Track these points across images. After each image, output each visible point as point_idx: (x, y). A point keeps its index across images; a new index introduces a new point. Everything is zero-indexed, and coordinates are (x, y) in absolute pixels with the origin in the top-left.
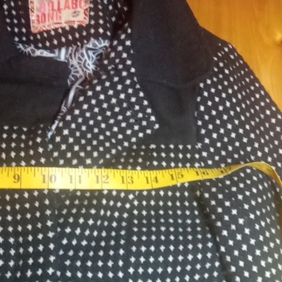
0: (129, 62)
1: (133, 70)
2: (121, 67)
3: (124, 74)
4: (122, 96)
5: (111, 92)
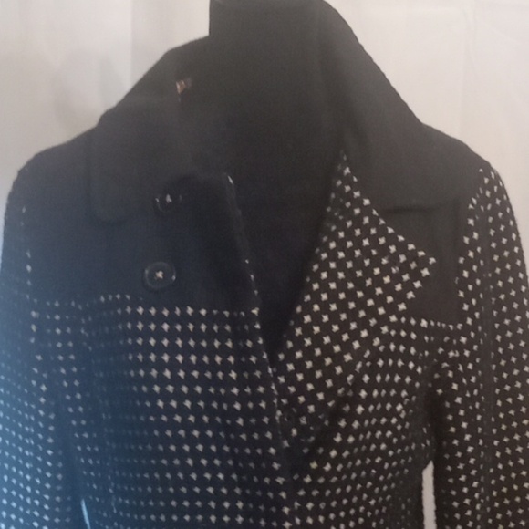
0: (357, 194)
1: (367, 202)
2: (348, 205)
3: (357, 211)
4: (366, 242)
5: (350, 244)
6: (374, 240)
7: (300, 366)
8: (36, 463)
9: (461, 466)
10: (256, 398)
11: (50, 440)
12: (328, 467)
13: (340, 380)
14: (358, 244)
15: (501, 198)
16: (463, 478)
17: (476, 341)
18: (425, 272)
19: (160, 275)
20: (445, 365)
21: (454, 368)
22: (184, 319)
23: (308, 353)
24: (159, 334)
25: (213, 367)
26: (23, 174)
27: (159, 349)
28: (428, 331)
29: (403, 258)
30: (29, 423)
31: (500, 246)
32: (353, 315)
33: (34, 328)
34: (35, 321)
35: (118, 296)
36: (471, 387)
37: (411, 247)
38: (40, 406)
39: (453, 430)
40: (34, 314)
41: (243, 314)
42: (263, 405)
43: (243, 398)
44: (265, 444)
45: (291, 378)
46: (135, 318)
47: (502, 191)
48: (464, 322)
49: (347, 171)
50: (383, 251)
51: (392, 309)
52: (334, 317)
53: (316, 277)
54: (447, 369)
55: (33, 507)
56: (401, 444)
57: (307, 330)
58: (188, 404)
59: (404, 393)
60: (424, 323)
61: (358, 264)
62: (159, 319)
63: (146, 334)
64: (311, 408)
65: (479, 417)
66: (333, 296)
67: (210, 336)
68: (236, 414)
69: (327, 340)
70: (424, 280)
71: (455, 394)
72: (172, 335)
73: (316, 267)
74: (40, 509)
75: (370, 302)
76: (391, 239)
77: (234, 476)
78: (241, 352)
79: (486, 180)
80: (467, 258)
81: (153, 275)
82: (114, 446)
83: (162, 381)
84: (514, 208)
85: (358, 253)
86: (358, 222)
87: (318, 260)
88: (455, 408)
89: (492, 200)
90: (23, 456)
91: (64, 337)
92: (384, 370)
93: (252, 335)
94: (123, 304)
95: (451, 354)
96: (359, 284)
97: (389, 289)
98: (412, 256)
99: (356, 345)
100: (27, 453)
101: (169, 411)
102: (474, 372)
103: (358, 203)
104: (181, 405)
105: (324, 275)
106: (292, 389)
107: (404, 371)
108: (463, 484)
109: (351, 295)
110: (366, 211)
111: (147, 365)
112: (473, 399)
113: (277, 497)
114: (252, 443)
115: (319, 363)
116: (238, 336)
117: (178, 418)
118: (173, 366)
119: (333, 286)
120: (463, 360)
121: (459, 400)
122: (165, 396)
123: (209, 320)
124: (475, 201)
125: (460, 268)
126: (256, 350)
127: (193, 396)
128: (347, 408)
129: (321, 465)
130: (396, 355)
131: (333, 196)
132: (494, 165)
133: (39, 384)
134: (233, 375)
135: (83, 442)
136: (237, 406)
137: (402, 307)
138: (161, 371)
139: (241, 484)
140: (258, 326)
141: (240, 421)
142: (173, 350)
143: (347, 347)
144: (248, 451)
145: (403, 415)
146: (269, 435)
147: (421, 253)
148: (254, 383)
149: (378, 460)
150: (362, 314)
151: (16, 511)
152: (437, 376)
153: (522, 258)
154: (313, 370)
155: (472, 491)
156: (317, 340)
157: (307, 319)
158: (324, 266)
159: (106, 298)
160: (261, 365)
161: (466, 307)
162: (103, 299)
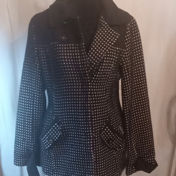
0: (104, 22)
1: (106, 23)
2: (102, 24)
3: (104, 25)
4: (106, 31)
5: (102, 32)
6: (107, 31)
7: (92, 55)
8: (36, 82)
9: (126, 80)
10: (84, 61)
11: (39, 76)
12: (98, 76)
13: (100, 58)
14: (104, 32)
15: (135, 24)
16: (126, 83)
17: (129, 54)
18: (117, 37)
19: (64, 38)
20: (122, 58)
21: (124, 59)
22: (69, 46)
23: (94, 53)
24: (64, 50)
25: (75, 56)
26: (32, 19)
27: (64, 53)
28: (118, 50)
29: (113, 34)
30: (35, 73)
31: (135, 35)
32: (103, 46)
33: (36, 52)
34: (36, 50)
35: (55, 43)
36: (128, 63)
37: (115, 32)
38: (37, 68)
39: (124, 72)
40: (36, 48)
41: (81, 44)
42: (85, 63)
43: (81, 62)
44: (85, 70)
45: (90, 58)
46: (59, 47)
47: (136, 23)
48: (126, 49)
49: (102, 17)
50: (109, 33)
51: (110, 44)
52: (99, 46)
53: (95, 38)
54: (123, 59)
55: (35, 92)
56: (113, 73)
57: (94, 48)
58: (70, 63)
59: (113, 62)
60: (117, 48)
61: (104, 36)
62: (64, 47)
63: (61, 50)
64: (94, 64)
65: (129, 70)
66: (99, 42)
67: (74, 50)
68: (80, 65)
69: (97, 50)
70: (117, 39)
71: (124, 64)
72: (67, 50)
73: (95, 36)
74: (37, 92)
75: (106, 43)
76: (111, 31)
77: (79, 78)
78: (81, 52)
79: (132, 20)
80: (127, 36)
81: (62, 38)
82: (54, 74)
83: (65, 59)
84: (138, 27)
85: (104, 33)
86: (104, 27)
87: (96, 35)
88: (124, 67)
89: (133, 25)
90: (33, 80)
91: (43, 53)
92: (109, 57)
93: (83, 49)
94: (56, 44)
95: (124, 56)
96: (104, 39)
97: (110, 40)
98: (115, 34)
99: (103, 51)
100: (34, 80)
101: (66, 65)
102: (128, 60)
103: (104, 23)
104: (68, 64)
105: (97, 38)
106: (91, 60)
107: (113, 58)
108: (126, 84)
109: (102, 42)
110: (106, 25)
111: (62, 56)
112: (128, 66)
113: (88, 81)
114: (83, 71)
115: (96, 55)
116: (80, 49)
117: (68, 66)
118: (67, 56)
119: (99, 40)
120: (126, 57)
121: (125, 66)
122: (65, 62)
123: (74, 46)
124: (129, 24)
125: (126, 38)
126: (83, 52)
127: (71, 62)
128: (102, 64)
129: (96, 75)
130: (111, 54)
131: (99, 22)
132: (134, 17)
133: (37, 64)
134: (79, 57)
135: (47, 75)
136: (80, 63)
137: (112, 44)
138: (64, 57)
139: (80, 80)
140: (84, 47)
141: (80, 66)
142: (67, 53)
143: (101, 52)
144: (82, 72)
145: (113, 67)
146: (86, 69)
147: (117, 33)
148: (83, 58)
149: (108, 76)
150: (105, 45)
151: (31, 93)
152: (121, 61)
153: (140, 38)
154: (95, 56)
155: (128, 86)
156: (96, 50)
157: (94, 46)
158: (97, 36)
159: (52, 43)
160: (84, 55)
161: (127, 46)
162: (52, 44)
